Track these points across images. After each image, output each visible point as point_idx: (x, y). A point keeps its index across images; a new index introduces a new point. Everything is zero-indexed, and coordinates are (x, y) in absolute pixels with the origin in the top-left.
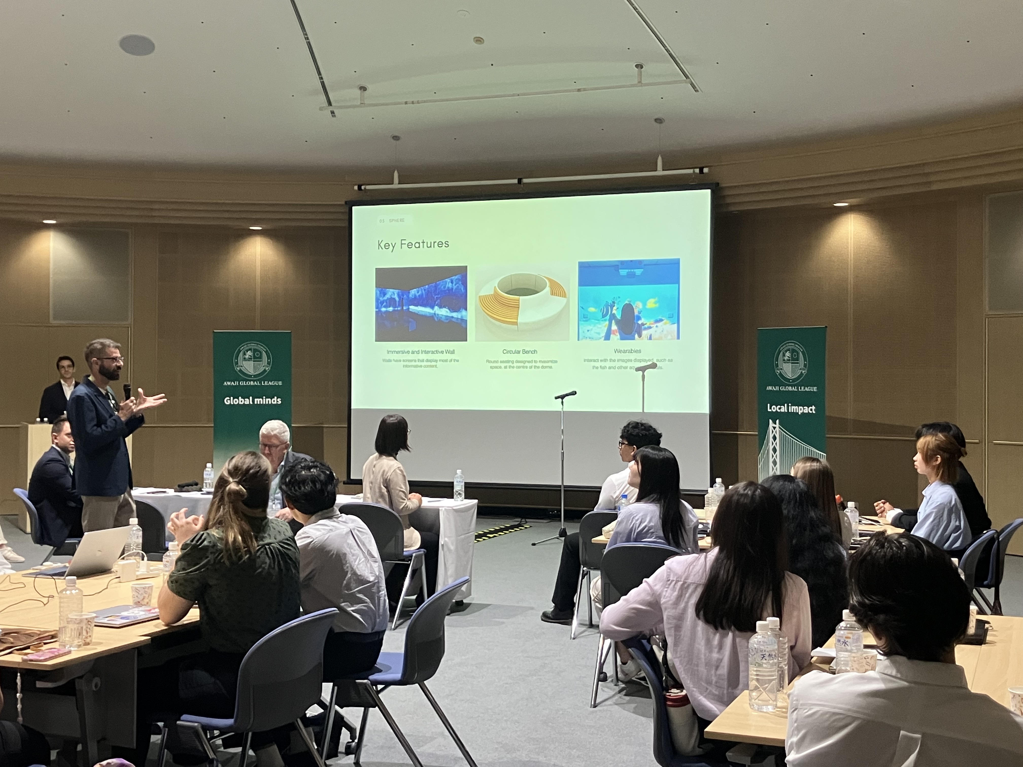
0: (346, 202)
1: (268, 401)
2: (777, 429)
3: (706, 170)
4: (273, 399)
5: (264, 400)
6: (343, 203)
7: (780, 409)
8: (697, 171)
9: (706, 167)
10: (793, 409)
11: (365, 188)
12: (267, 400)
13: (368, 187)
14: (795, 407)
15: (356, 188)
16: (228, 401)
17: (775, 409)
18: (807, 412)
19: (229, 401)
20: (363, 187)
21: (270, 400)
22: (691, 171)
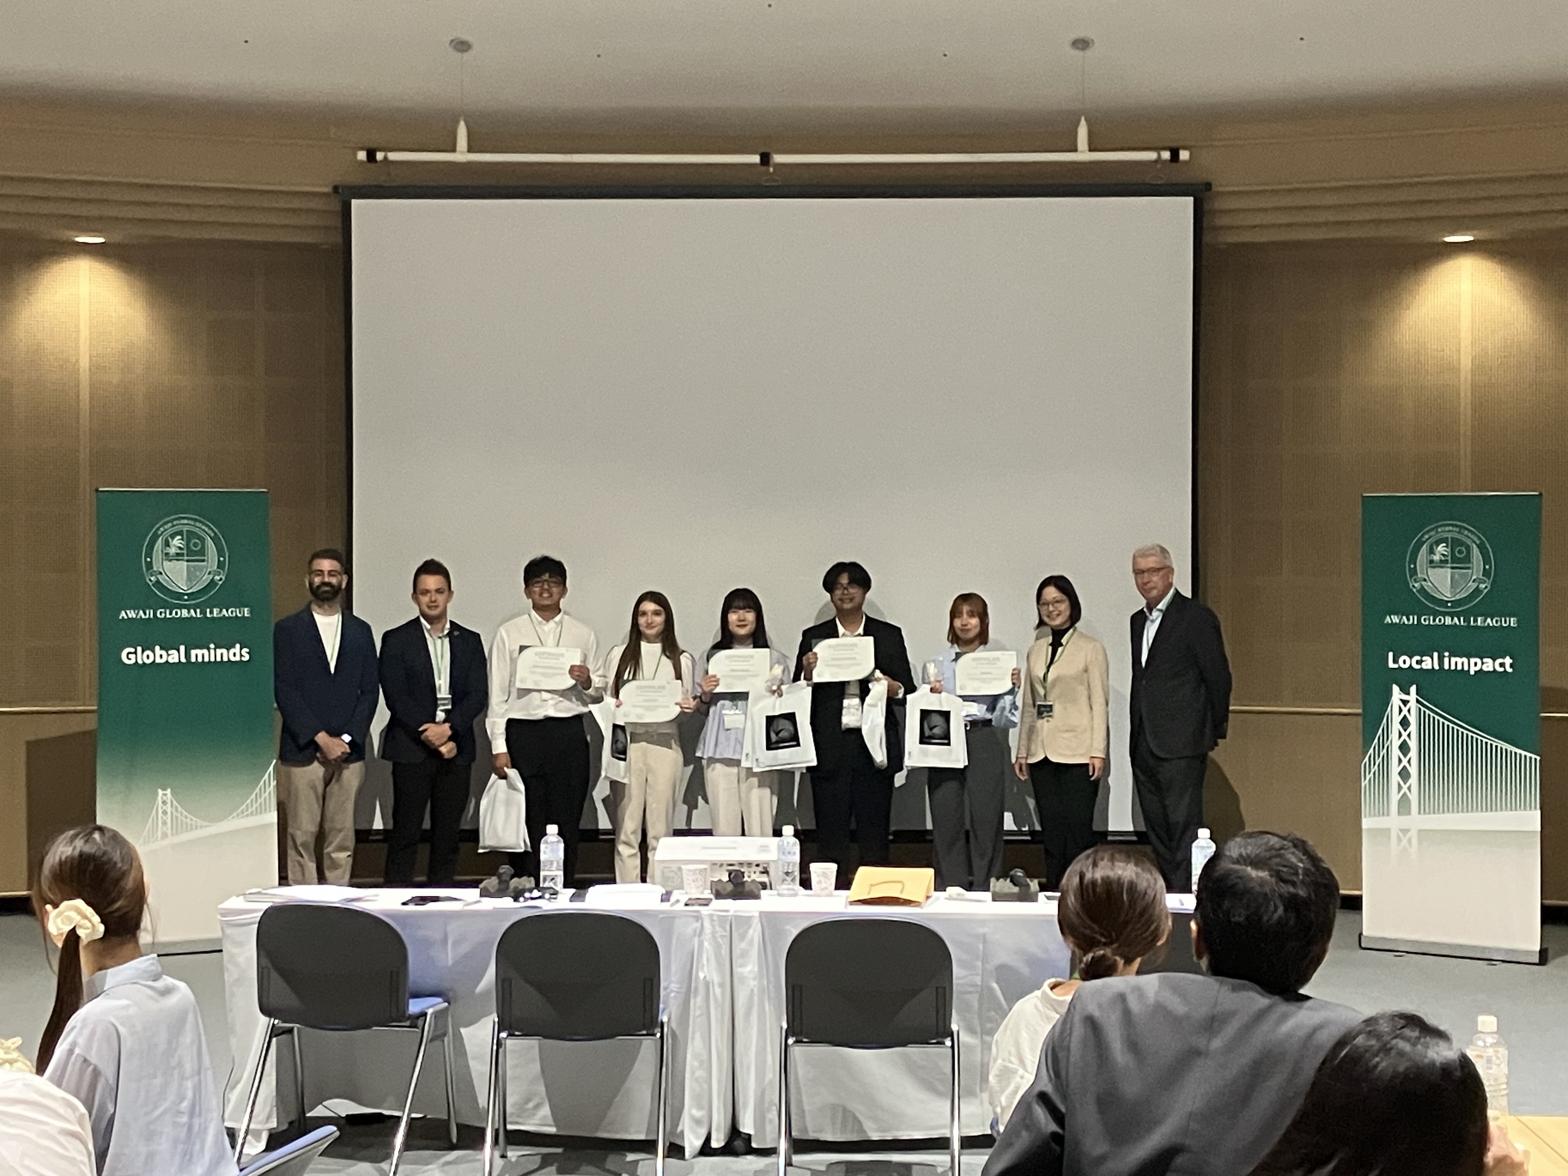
0: (336, 189)
1: (223, 654)
2: (1413, 704)
3: (1184, 155)
4: (232, 651)
5: (212, 652)
6: (327, 189)
7: (1418, 662)
8: (1166, 155)
9: (1185, 148)
10: (1458, 662)
11: (386, 158)
12: (219, 651)
13: (393, 156)
14: (1459, 660)
15: (362, 155)
16: (128, 656)
17: (1405, 661)
18: (1491, 669)
19: (132, 656)
20: (380, 156)
21: (224, 651)
22: (1151, 156)
